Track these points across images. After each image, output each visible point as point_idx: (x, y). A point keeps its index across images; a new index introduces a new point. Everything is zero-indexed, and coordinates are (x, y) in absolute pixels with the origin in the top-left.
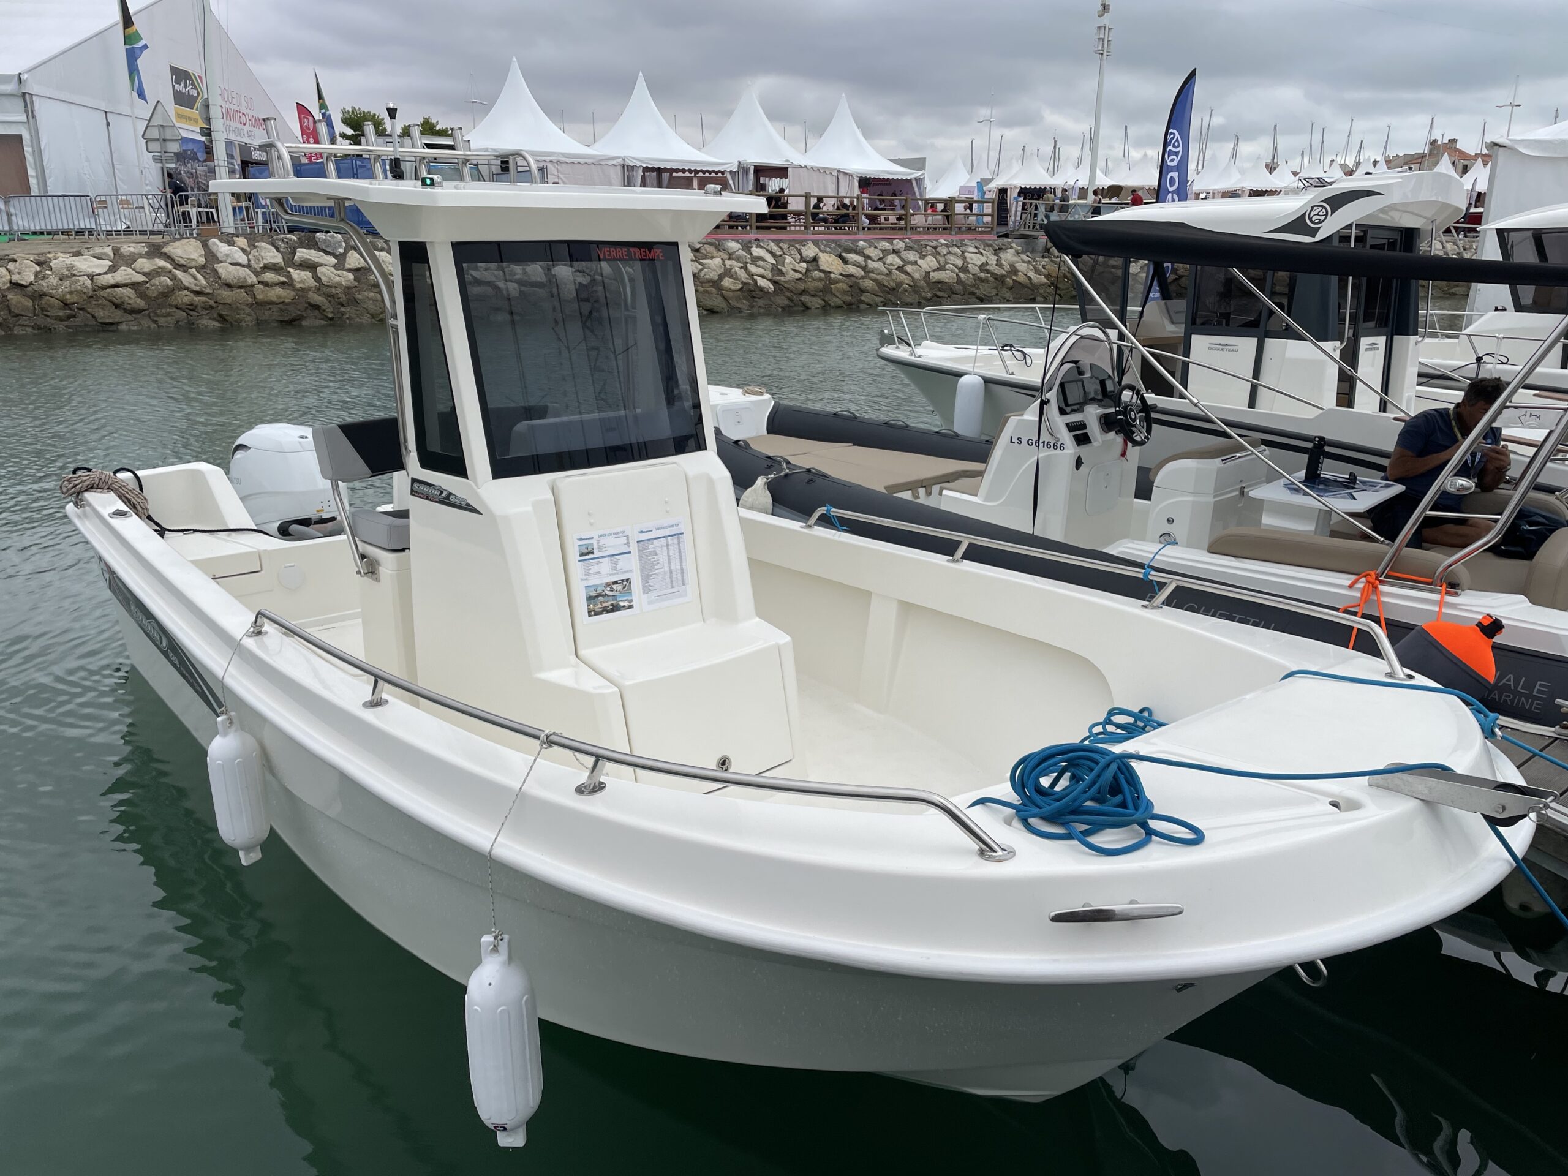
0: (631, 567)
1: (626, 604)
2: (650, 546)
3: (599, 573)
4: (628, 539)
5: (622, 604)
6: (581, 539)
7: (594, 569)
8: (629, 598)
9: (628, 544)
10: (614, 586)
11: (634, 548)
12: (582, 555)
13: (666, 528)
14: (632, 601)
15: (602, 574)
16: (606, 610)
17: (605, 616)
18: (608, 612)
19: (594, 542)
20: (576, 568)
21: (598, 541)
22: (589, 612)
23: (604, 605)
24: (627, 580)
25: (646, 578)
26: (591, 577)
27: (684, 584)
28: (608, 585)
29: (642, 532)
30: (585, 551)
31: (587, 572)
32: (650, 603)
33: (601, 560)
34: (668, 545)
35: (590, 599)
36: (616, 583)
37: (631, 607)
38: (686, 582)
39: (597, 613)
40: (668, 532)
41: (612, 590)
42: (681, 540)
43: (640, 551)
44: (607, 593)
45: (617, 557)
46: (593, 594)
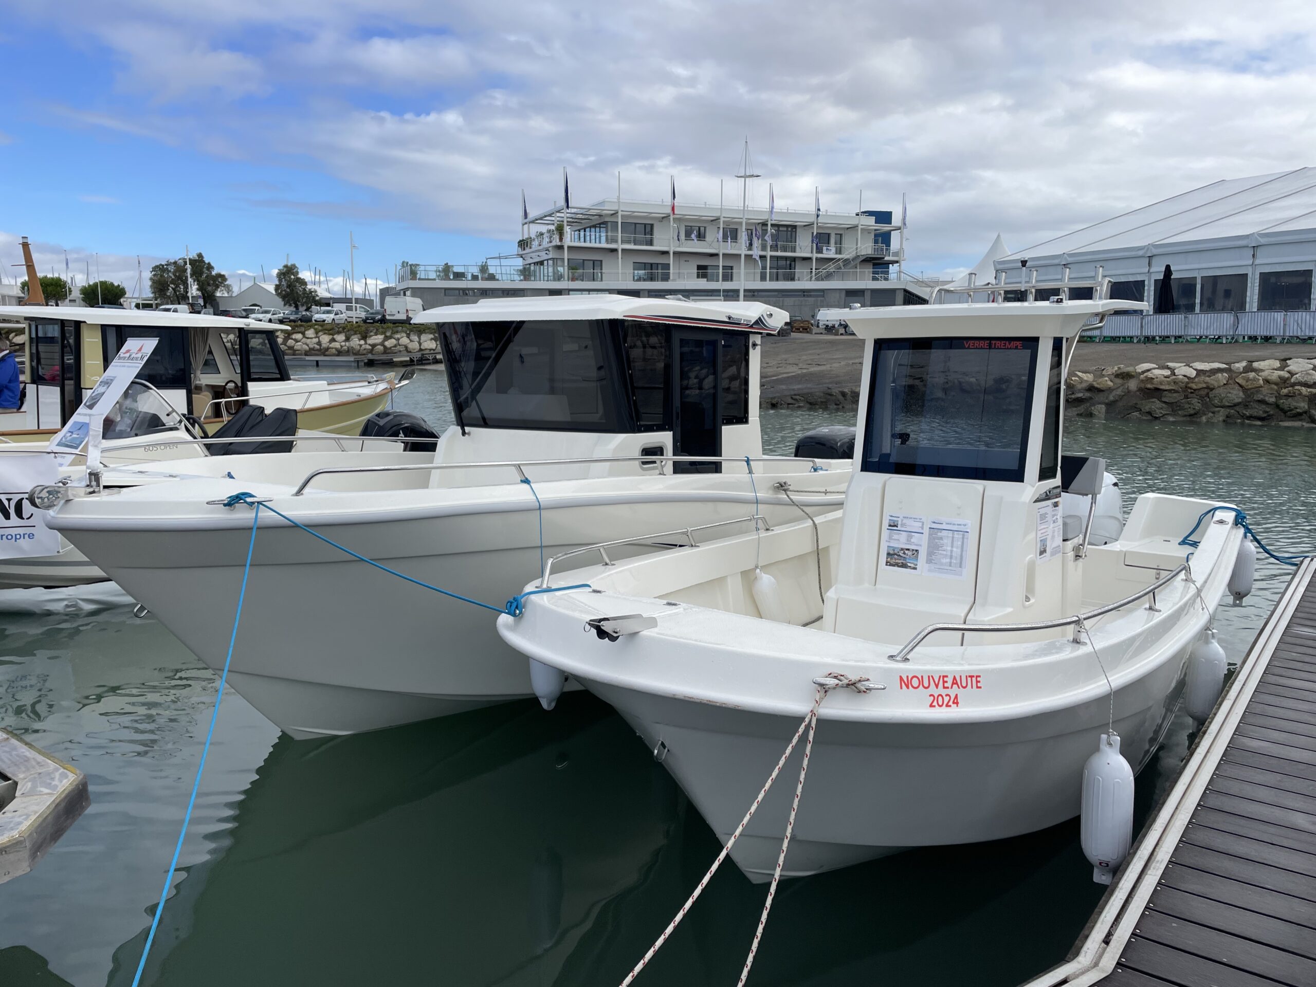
0: (921, 543)
1: (912, 565)
2: (939, 534)
3: (898, 540)
4: (923, 524)
5: (909, 565)
6: (891, 516)
7: (895, 537)
8: (915, 563)
9: (922, 528)
11: (926, 531)
12: (890, 526)
13: (955, 524)
14: (917, 565)
15: (900, 541)
16: (897, 565)
17: (896, 568)
19: (899, 520)
20: (885, 533)
21: (902, 520)
22: (887, 562)
23: (897, 561)
24: (917, 551)
25: (930, 554)
26: (892, 541)
27: (961, 567)
28: (902, 549)
29: (934, 522)
30: (892, 524)
31: (890, 538)
32: (930, 571)
33: (901, 532)
34: (953, 537)
35: (889, 554)
36: (908, 550)
37: (915, 569)
38: (963, 565)
39: (891, 565)
40: (955, 528)
41: (904, 553)
42: (965, 537)
43: (930, 534)
44: (901, 554)
45: (913, 534)
46: (892, 552)
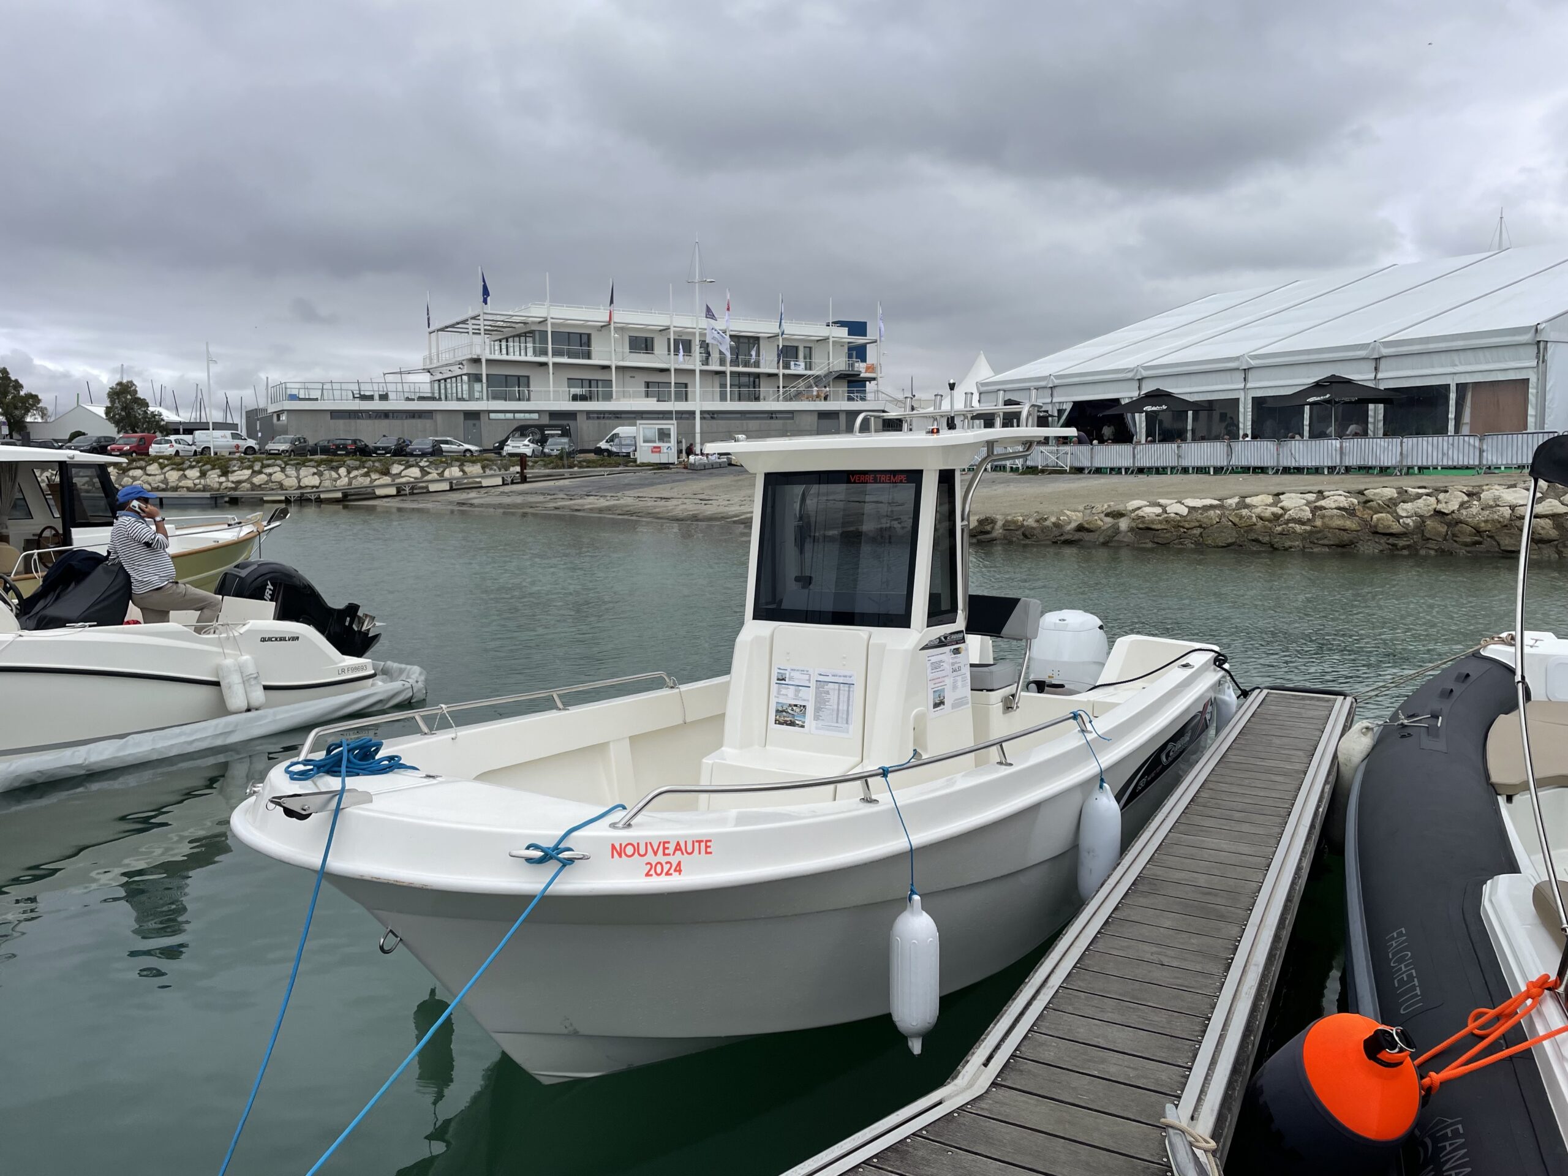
0: (808, 697)
1: (800, 723)
2: (826, 687)
3: (787, 695)
4: (810, 677)
5: (797, 722)
6: (779, 669)
7: (783, 691)
8: (803, 720)
9: (809, 680)
10: (794, 708)
11: (813, 684)
12: (778, 679)
13: (840, 676)
14: (804, 722)
15: (788, 697)
16: (785, 723)
17: (785, 727)
18: (787, 725)
19: (787, 672)
20: (774, 687)
21: (790, 673)
22: (776, 720)
23: (786, 719)
24: (804, 706)
25: (818, 709)
26: (781, 697)
27: (847, 723)
28: (790, 705)
29: (820, 675)
30: (781, 678)
31: (779, 692)
32: (817, 728)
33: (789, 686)
34: (839, 690)
35: (777, 711)
36: (796, 706)
37: (803, 726)
38: (850, 722)
39: (780, 723)
40: (841, 680)
41: (792, 710)
42: (851, 689)
43: (817, 688)
44: (790, 711)
45: (800, 688)
46: (780, 709)
